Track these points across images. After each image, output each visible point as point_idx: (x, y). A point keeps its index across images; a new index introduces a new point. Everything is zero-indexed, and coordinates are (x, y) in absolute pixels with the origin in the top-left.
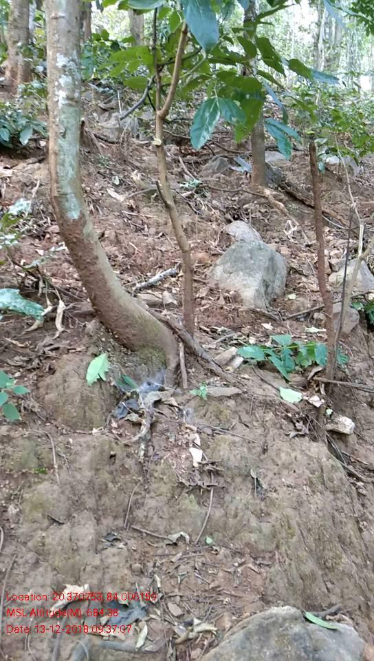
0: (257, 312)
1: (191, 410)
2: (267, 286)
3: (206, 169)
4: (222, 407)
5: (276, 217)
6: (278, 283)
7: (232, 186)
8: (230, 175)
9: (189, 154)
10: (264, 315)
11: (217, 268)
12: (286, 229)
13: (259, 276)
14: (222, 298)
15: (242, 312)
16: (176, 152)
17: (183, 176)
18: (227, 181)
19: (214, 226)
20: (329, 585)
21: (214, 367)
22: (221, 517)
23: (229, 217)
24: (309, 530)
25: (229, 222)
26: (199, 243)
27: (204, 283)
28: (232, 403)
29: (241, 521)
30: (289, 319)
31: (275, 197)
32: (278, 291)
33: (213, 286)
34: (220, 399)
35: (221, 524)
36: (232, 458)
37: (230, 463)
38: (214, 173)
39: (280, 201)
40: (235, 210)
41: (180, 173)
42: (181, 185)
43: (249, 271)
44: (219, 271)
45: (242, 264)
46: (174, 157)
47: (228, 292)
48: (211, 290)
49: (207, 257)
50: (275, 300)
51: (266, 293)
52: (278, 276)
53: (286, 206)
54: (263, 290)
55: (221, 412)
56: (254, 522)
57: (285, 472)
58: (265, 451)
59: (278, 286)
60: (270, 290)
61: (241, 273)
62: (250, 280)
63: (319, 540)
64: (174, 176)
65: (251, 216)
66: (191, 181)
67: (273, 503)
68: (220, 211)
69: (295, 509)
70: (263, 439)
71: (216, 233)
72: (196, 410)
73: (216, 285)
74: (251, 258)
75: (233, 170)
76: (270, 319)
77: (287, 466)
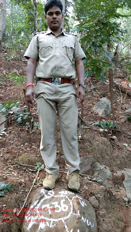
0: (102, 117)
1: (80, 131)
2: (106, 112)
3: (98, 84)
4: (86, 130)
5: (115, 96)
6: (109, 111)
7: (105, 88)
8: (104, 85)
9: (94, 80)
10: (103, 118)
11: (94, 107)
12: (118, 100)
13: (103, 109)
14: (94, 114)
15: (98, 117)
16: (90, 79)
17: (91, 86)
18: (103, 87)
19: (96, 98)
20: (103, 160)
21: (86, 124)
22: (83, 146)
23: (101, 96)
24: (100, 150)
25: (101, 97)
26: (91, 102)
27: (90, 111)
28: (88, 130)
29: (86, 147)
30: (110, 119)
31: (116, 91)
32: (108, 113)
33: (92, 111)
34: (86, 129)
35: (83, 148)
36: (86, 137)
37: (86, 138)
38: (100, 85)
39: (117, 92)
40: (103, 94)
41: (90, 85)
42: (90, 88)
43: (101, 108)
44: (94, 108)
45: (100, 107)
46: (89, 80)
47: (96, 113)
48: (92, 112)
49: (92, 105)
50: (107, 115)
51: (105, 113)
52: (109, 110)
53: (118, 94)
54: (104, 113)
55: (86, 131)
56: (89, 147)
57: (97, 141)
58: (94, 138)
59: (109, 112)
60: (106, 113)
61: (99, 109)
62: (101, 110)
63: (101, 152)
64: (88, 86)
65: (108, 96)
66: (93, 87)
67: (93, 145)
68: (99, 95)
69: (97, 146)
70: (94, 136)
71: (96, 100)
72: (81, 131)
73: (93, 111)
74: (102, 105)
75: (106, 84)
76: (104, 119)
77: (98, 141)
